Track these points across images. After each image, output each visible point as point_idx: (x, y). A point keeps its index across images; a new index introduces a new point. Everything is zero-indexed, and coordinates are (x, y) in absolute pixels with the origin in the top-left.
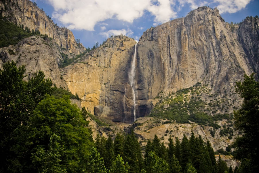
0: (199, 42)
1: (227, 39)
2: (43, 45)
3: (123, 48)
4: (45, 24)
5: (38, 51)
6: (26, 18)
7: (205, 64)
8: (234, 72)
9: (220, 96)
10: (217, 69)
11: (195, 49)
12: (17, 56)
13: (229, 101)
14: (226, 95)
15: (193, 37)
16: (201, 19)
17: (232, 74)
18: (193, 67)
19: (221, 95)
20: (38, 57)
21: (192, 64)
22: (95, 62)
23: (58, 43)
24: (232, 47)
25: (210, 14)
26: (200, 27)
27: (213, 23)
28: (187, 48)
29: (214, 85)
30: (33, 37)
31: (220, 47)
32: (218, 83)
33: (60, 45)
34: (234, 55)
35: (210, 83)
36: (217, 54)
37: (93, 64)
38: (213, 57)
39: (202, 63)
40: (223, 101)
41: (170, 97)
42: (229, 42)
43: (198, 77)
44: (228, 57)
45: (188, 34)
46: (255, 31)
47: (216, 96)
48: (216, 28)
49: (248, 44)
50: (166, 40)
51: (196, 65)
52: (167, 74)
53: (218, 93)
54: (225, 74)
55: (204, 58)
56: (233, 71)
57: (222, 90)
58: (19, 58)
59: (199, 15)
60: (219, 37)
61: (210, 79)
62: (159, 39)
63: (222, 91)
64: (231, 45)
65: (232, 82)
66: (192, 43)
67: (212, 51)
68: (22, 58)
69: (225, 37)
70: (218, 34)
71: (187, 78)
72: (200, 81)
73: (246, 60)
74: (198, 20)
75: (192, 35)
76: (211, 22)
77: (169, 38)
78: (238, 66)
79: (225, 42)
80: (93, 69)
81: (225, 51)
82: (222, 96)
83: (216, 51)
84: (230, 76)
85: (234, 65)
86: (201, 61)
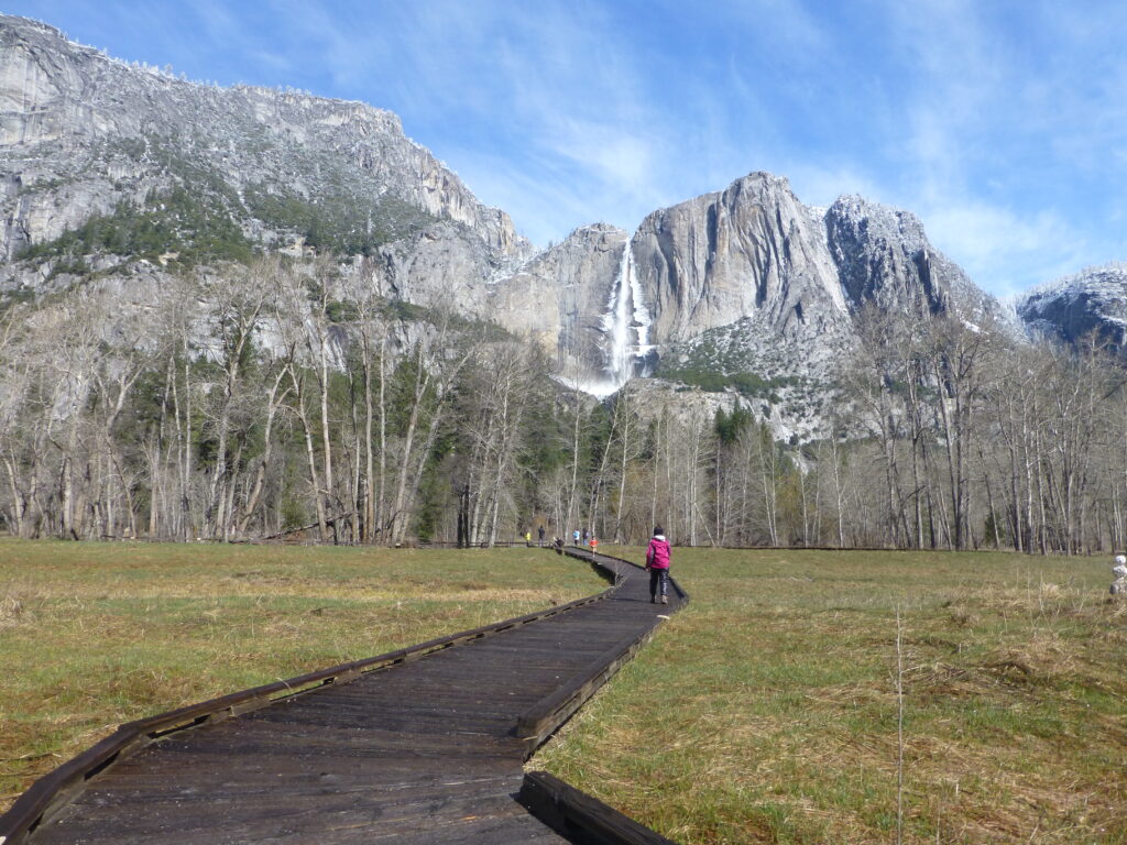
1: (801, 234)
2: (457, 240)
3: (605, 247)
4: (461, 201)
5: (448, 251)
6: (426, 190)
7: (759, 281)
8: (813, 297)
9: (783, 343)
10: (781, 290)
11: (741, 252)
12: (409, 262)
13: (801, 353)
14: (796, 341)
15: (739, 229)
16: (755, 196)
17: (809, 302)
18: (737, 286)
19: (787, 341)
20: (448, 262)
21: (735, 280)
22: (551, 272)
23: (483, 236)
24: (811, 251)
25: (771, 186)
26: (752, 210)
27: (777, 204)
28: (726, 250)
29: (774, 321)
30: (438, 225)
31: (788, 249)
32: (783, 318)
33: (486, 240)
34: (814, 265)
36: (782, 263)
37: (546, 277)
38: (774, 268)
39: (753, 279)
40: (790, 352)
41: (691, 341)
42: (805, 240)
43: (746, 305)
44: (802, 269)
47: (776, 341)
48: (782, 214)
50: (687, 234)
51: (741, 283)
52: (686, 299)
53: (781, 336)
54: (796, 302)
55: (757, 270)
56: (811, 296)
57: (788, 330)
58: (414, 264)
59: (751, 188)
60: (787, 231)
62: (675, 232)
63: (788, 334)
64: (808, 246)
66: (738, 242)
67: (773, 256)
68: (419, 264)
69: (798, 231)
70: (786, 224)
71: (724, 307)
72: (747, 314)
74: (749, 196)
75: (736, 225)
76: (773, 202)
77: (693, 229)
78: (821, 288)
79: (798, 240)
80: (547, 285)
81: (797, 256)
82: (789, 342)
83: (780, 256)
84: (803, 304)
85: (813, 285)
86: (752, 275)
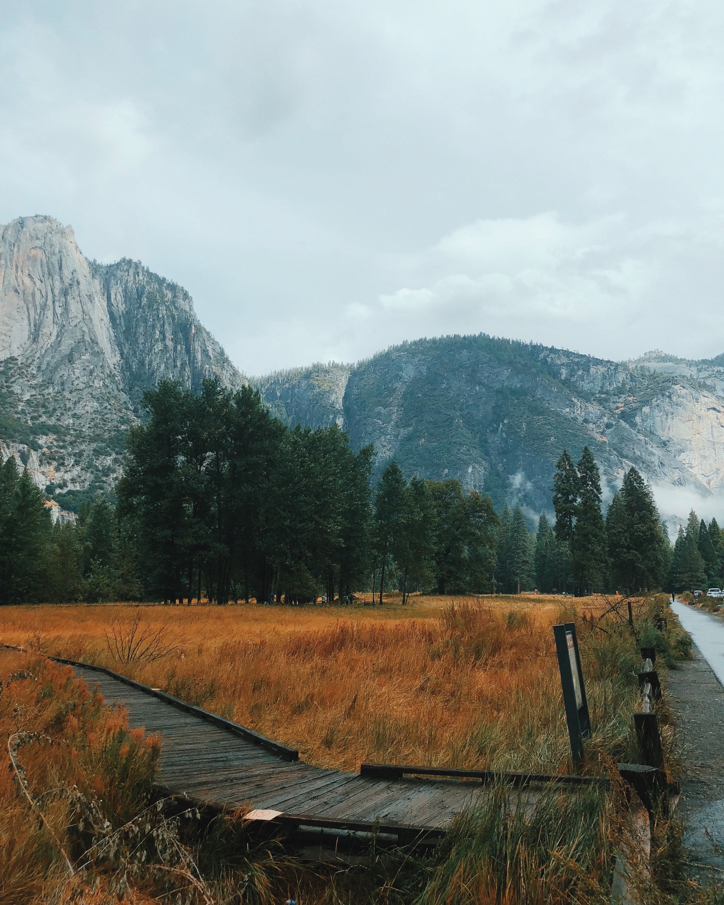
0: (27, 281)
1: (81, 286)
7: (32, 325)
8: (86, 350)
9: (51, 390)
10: (53, 338)
11: (16, 291)
13: (67, 402)
14: (63, 390)
15: (17, 267)
16: (38, 238)
17: (82, 354)
19: (54, 388)
24: (89, 304)
25: (56, 233)
26: (33, 252)
27: (60, 252)
29: (44, 367)
31: (66, 299)
32: (52, 364)
34: (91, 319)
35: (35, 363)
36: (59, 311)
38: (49, 314)
39: (26, 322)
40: (56, 400)
42: (83, 293)
43: (14, 346)
44: (78, 320)
45: (6, 260)
46: (134, 286)
47: (43, 388)
48: (63, 263)
49: (117, 306)
51: (13, 322)
53: (48, 383)
54: (68, 352)
55: (32, 312)
56: (84, 348)
57: (57, 378)
59: (34, 229)
60: (67, 281)
61: (38, 355)
63: (56, 382)
64: (86, 300)
65: (78, 368)
66: (12, 279)
67: (50, 302)
69: (78, 283)
70: (67, 273)
72: (15, 355)
73: (110, 334)
74: (32, 238)
75: (14, 264)
76: (57, 250)
78: (94, 342)
79: (77, 292)
81: (74, 308)
82: (56, 390)
83: (57, 304)
84: (76, 355)
85: (87, 338)
86: (25, 317)
